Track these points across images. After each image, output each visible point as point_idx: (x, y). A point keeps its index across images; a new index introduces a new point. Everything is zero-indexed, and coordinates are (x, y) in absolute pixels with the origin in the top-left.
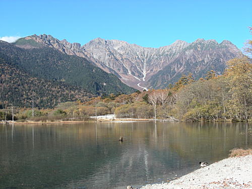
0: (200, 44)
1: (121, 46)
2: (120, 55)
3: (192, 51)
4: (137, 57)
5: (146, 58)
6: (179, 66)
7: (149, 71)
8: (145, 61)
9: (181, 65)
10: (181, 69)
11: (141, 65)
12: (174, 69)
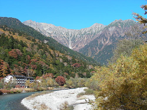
0: (120, 23)
1: (49, 27)
2: (49, 33)
3: (114, 27)
4: (63, 36)
5: (71, 37)
6: (105, 40)
7: (75, 47)
8: (70, 39)
9: (107, 39)
10: (107, 42)
11: (66, 42)
12: (101, 42)
